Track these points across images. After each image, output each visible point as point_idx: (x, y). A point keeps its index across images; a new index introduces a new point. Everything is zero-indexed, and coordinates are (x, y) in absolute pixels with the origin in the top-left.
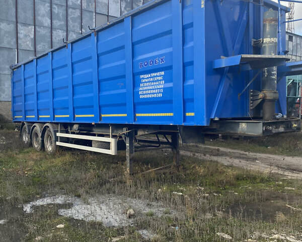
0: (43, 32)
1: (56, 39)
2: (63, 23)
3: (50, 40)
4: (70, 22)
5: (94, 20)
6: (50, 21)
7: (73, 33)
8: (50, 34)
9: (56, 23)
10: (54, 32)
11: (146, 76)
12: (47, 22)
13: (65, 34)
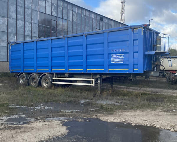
0: (12, 21)
1: (18, 25)
2: (22, 17)
3: (15, 26)
4: (26, 16)
5: (38, 16)
6: (16, 15)
7: (27, 22)
8: (15, 23)
9: (19, 17)
10: (18, 22)
11: (114, 55)
12: (14, 16)
13: (23, 23)
